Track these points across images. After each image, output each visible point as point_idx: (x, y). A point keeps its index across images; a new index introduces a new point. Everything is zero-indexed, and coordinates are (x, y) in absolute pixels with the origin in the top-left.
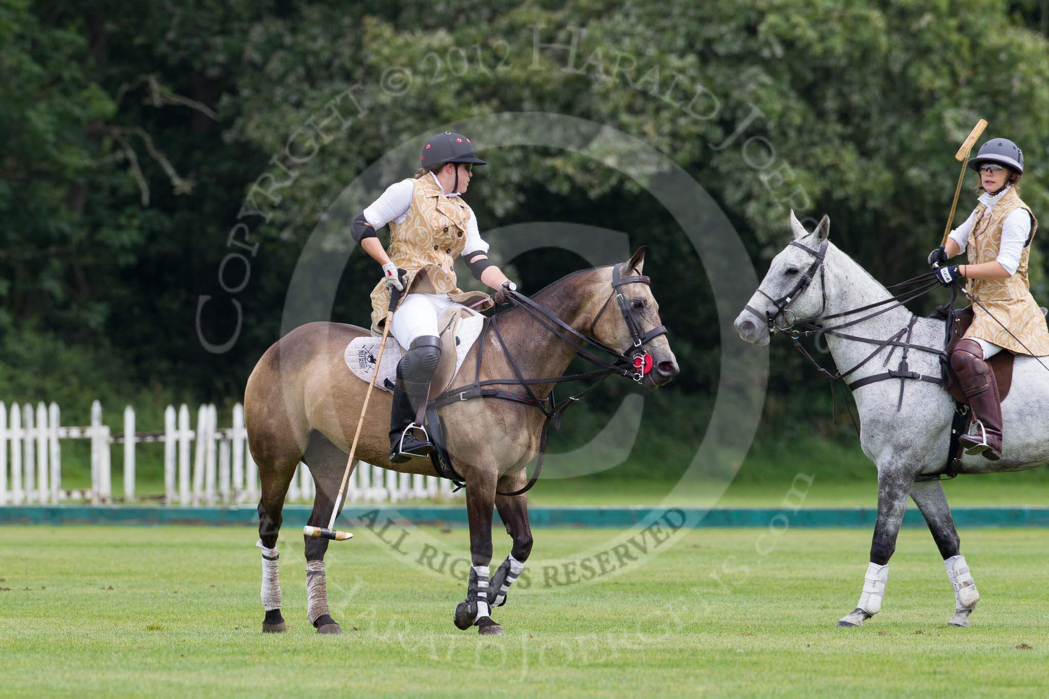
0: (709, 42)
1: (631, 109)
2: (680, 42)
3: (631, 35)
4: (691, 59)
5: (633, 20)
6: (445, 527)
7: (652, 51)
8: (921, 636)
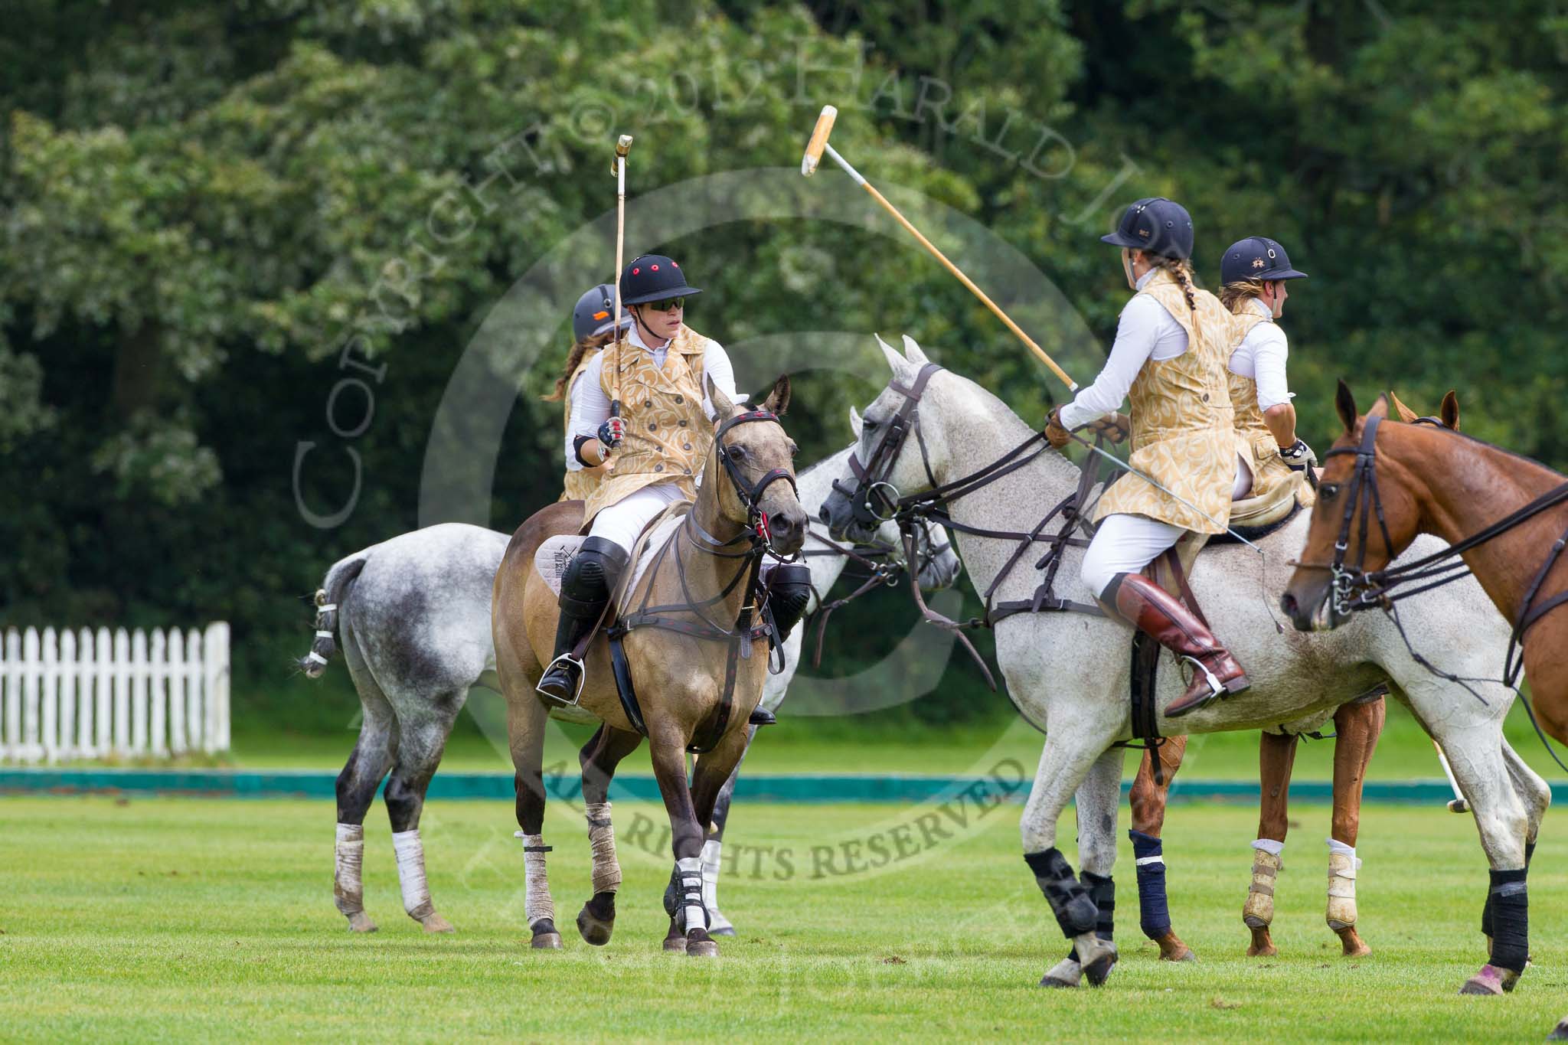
0: (476, 155)
1: (369, 243)
2: (438, 155)
3: (372, 143)
4: (451, 178)
5: (376, 123)
6: (121, 796)
7: (399, 167)
8: (758, 945)
